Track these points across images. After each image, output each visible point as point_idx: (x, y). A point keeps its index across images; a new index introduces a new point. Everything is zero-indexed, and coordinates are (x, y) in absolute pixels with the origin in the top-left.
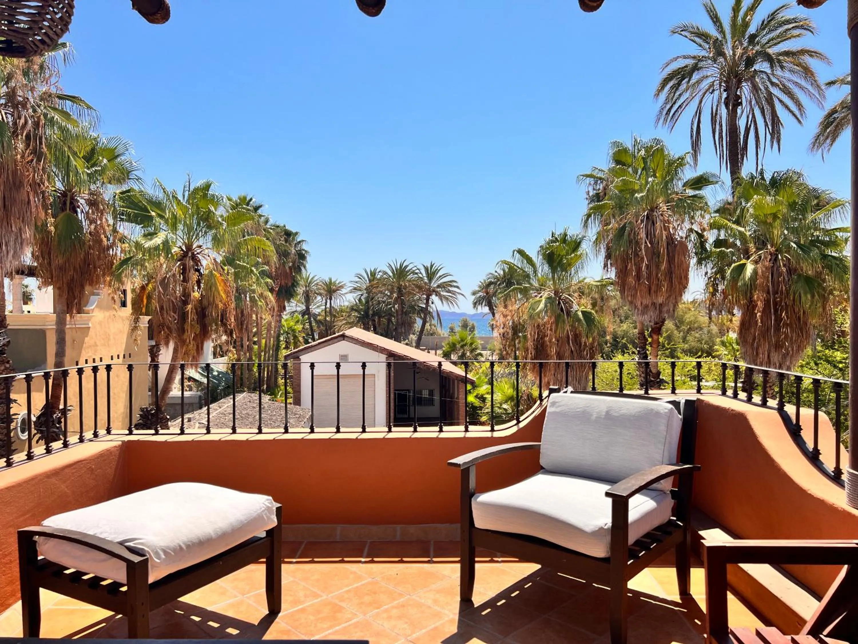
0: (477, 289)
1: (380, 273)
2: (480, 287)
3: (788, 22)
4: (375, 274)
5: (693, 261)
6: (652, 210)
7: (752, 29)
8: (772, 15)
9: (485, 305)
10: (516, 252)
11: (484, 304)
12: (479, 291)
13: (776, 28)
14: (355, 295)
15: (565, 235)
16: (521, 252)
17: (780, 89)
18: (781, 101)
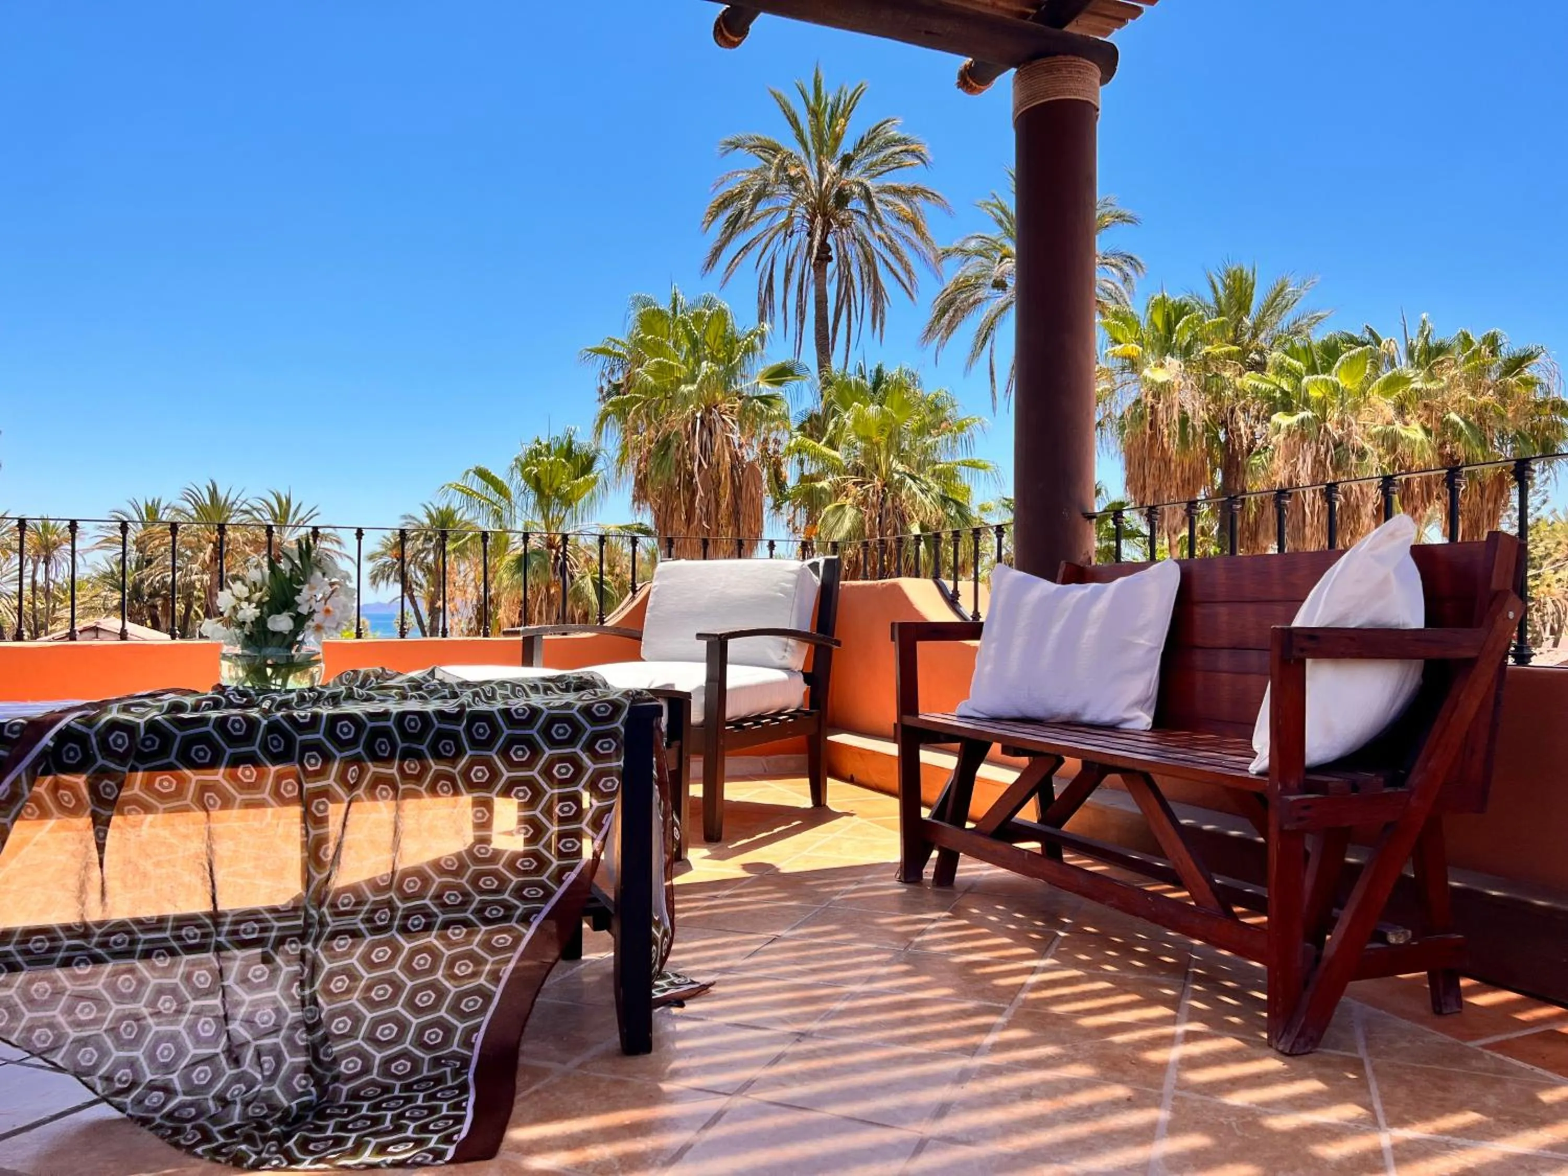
0: (380, 549)
1: (167, 511)
2: (385, 546)
3: (898, 142)
4: (157, 512)
5: (768, 501)
6: (708, 410)
7: (846, 147)
8: (874, 131)
9: (395, 581)
10: (471, 474)
11: (391, 579)
12: (383, 554)
13: (880, 149)
14: (111, 553)
15: (570, 443)
16: (482, 474)
17: (885, 244)
18: (886, 263)
